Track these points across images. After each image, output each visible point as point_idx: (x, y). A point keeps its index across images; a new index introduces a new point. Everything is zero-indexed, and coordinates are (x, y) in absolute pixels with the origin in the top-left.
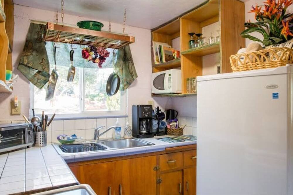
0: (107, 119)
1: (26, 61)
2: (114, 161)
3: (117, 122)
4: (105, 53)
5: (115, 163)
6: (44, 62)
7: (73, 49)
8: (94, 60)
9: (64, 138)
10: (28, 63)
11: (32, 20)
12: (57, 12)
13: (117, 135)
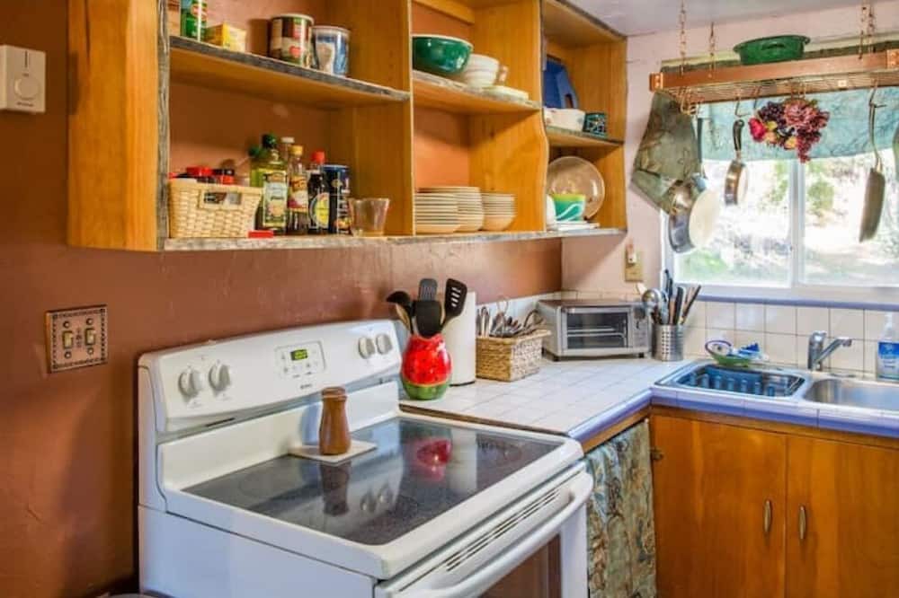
0: (866, 311)
1: (648, 160)
2: (786, 433)
3: (889, 325)
4: (807, 117)
5: (787, 440)
6: (686, 157)
7: (740, 116)
8: (782, 140)
9: (719, 349)
10: (651, 165)
11: (663, 62)
12: (712, 25)
13: (886, 366)
